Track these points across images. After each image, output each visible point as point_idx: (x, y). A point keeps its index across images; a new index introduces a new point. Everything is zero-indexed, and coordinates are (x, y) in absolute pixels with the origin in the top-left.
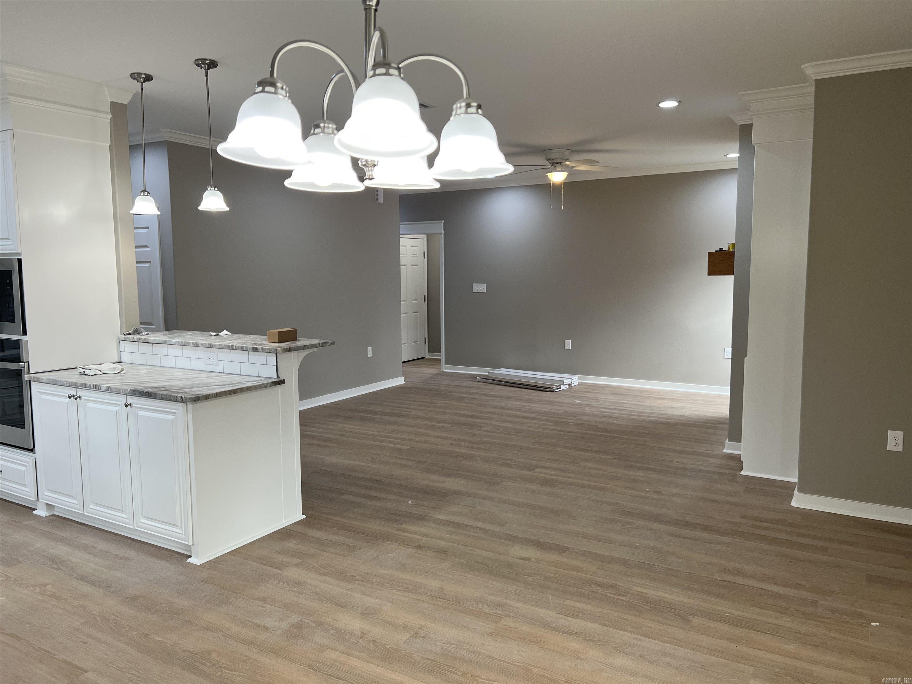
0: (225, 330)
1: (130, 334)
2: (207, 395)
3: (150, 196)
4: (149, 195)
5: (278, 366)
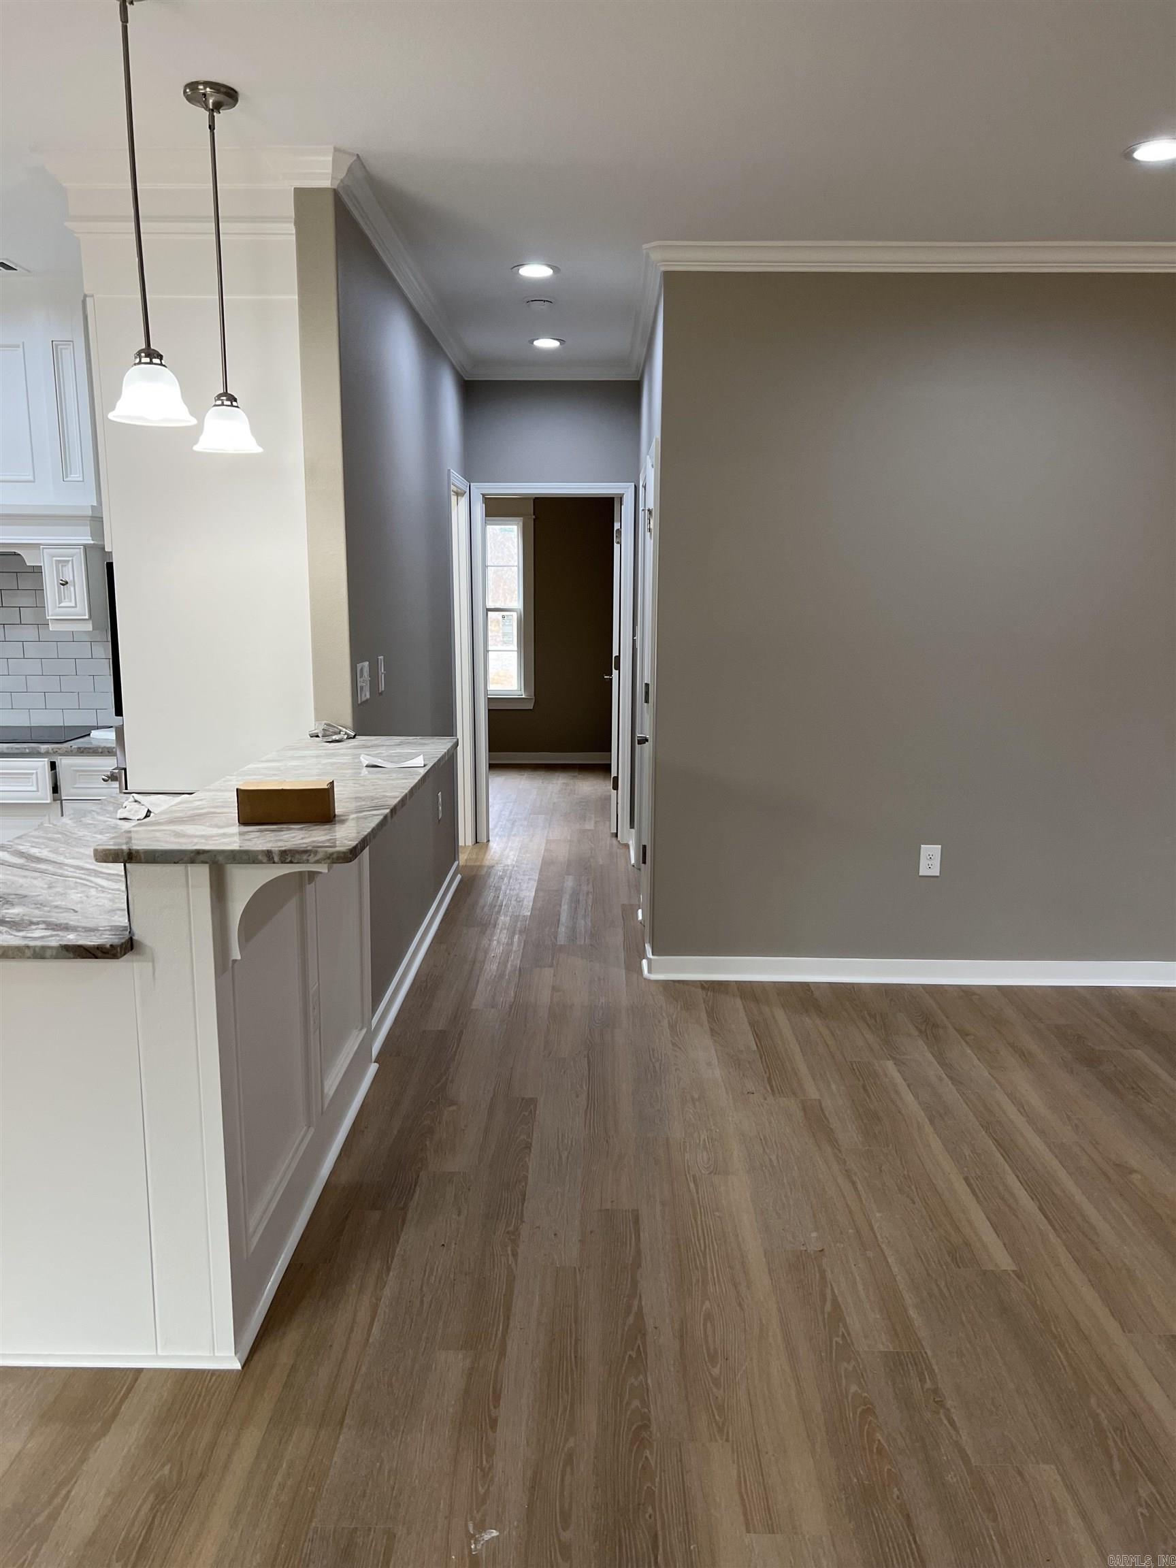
3: (237, 407)
4: (234, 404)
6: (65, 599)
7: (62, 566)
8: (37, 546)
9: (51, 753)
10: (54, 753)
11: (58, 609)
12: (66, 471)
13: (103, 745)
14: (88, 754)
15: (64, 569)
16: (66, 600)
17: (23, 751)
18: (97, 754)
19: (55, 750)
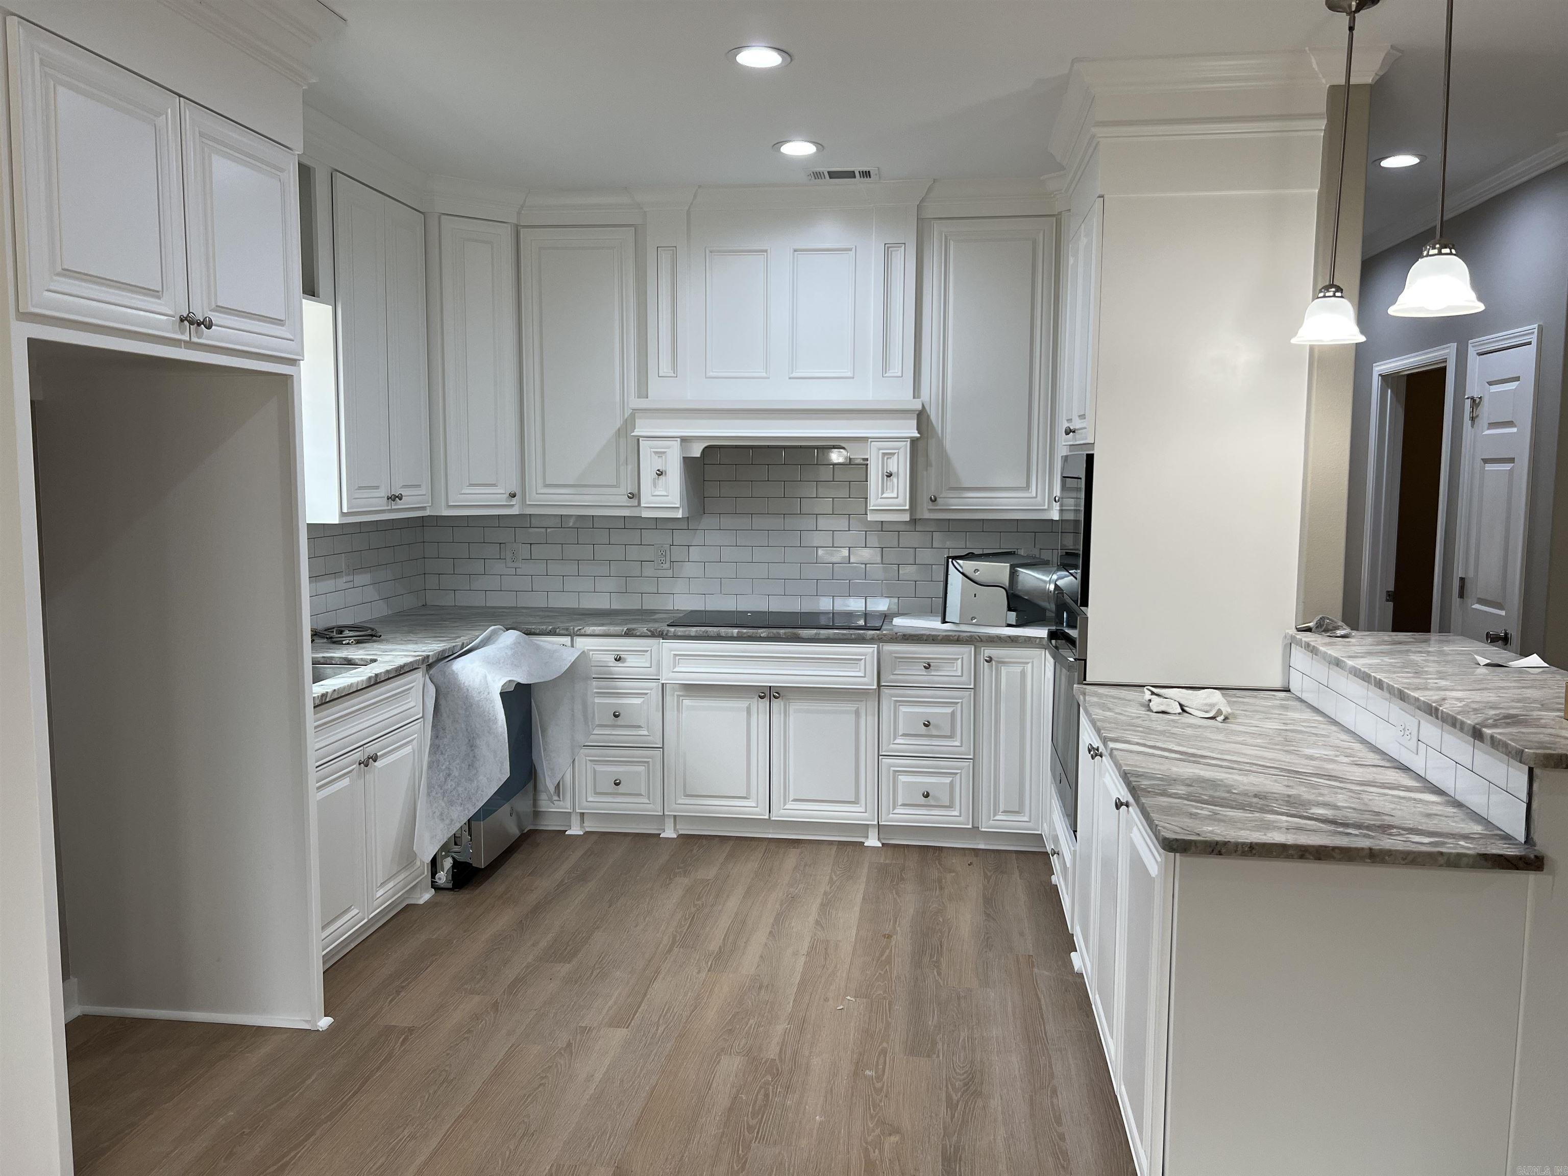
0: (1535, 654)
1: (1309, 630)
2: (1217, 843)
5: (1535, 805)
6: (887, 490)
7: (887, 458)
8: (865, 439)
9: (876, 640)
10: (879, 639)
11: (879, 500)
12: (885, 367)
13: (928, 633)
14: (913, 642)
15: (889, 460)
16: (889, 491)
17: (849, 637)
18: (922, 642)
19: (880, 637)
